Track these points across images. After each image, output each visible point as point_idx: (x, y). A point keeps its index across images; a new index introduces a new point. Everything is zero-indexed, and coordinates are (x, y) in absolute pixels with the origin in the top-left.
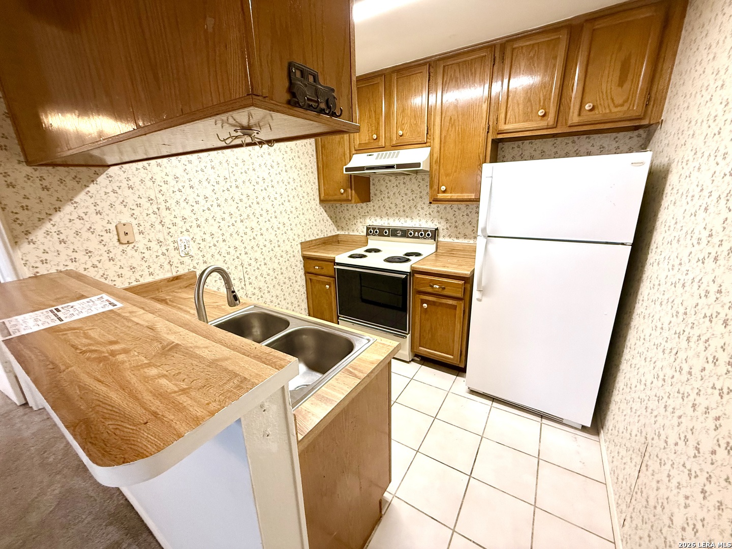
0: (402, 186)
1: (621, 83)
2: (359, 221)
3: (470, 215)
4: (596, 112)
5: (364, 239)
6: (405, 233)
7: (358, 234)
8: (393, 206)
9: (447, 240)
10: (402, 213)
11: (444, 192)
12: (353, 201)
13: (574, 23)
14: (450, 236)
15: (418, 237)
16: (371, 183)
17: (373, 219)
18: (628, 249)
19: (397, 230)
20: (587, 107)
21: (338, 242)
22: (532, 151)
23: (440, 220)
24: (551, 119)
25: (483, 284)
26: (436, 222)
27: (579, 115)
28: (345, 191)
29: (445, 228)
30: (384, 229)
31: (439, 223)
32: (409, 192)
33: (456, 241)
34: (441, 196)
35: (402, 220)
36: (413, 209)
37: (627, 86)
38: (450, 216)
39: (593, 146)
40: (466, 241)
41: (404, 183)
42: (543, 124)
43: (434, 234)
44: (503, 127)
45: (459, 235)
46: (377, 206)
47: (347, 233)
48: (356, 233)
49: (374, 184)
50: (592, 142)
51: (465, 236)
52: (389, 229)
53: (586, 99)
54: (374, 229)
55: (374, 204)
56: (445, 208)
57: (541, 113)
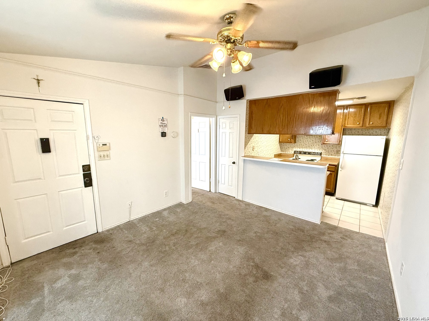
0: (309, 138)
1: (380, 118)
2: (290, 149)
3: (334, 148)
4: (373, 124)
5: (292, 155)
6: (309, 153)
7: (289, 153)
8: (305, 145)
9: (325, 156)
10: (308, 147)
11: (327, 141)
12: (293, 143)
13: (366, 104)
14: (326, 155)
15: (315, 155)
16: (297, 137)
17: (296, 149)
18: (382, 157)
19: (306, 152)
20: (371, 123)
21: (281, 156)
22: (355, 131)
23: (323, 150)
24: (361, 125)
25: (342, 166)
26: (321, 150)
27: (369, 125)
28: (290, 139)
29: (324, 152)
30: (301, 152)
31: (322, 151)
32: (311, 141)
33: (328, 156)
34: (325, 143)
35: (308, 149)
36: (312, 146)
37: (381, 119)
38: (326, 149)
39: (374, 131)
40: (332, 156)
41: (310, 138)
42: (359, 126)
43: (321, 154)
44: (346, 126)
45: (329, 155)
46: (298, 145)
47: (285, 153)
48: (288, 153)
49: (298, 138)
50: (373, 130)
51: (332, 155)
52: (303, 152)
53: (371, 121)
54: (297, 152)
55: (298, 143)
56: (325, 146)
57: (358, 123)
